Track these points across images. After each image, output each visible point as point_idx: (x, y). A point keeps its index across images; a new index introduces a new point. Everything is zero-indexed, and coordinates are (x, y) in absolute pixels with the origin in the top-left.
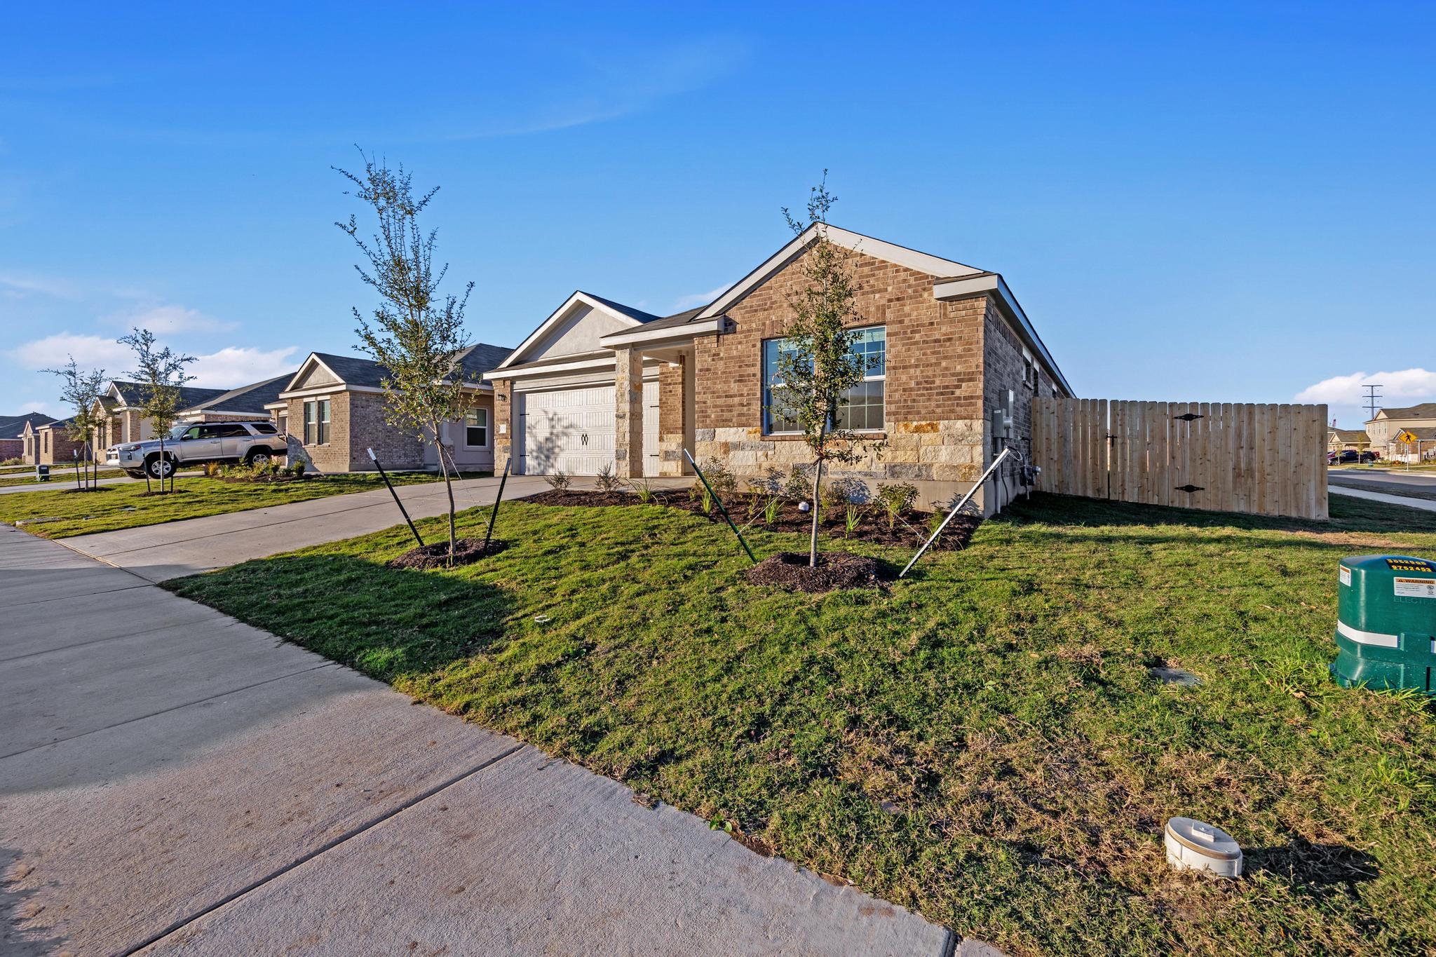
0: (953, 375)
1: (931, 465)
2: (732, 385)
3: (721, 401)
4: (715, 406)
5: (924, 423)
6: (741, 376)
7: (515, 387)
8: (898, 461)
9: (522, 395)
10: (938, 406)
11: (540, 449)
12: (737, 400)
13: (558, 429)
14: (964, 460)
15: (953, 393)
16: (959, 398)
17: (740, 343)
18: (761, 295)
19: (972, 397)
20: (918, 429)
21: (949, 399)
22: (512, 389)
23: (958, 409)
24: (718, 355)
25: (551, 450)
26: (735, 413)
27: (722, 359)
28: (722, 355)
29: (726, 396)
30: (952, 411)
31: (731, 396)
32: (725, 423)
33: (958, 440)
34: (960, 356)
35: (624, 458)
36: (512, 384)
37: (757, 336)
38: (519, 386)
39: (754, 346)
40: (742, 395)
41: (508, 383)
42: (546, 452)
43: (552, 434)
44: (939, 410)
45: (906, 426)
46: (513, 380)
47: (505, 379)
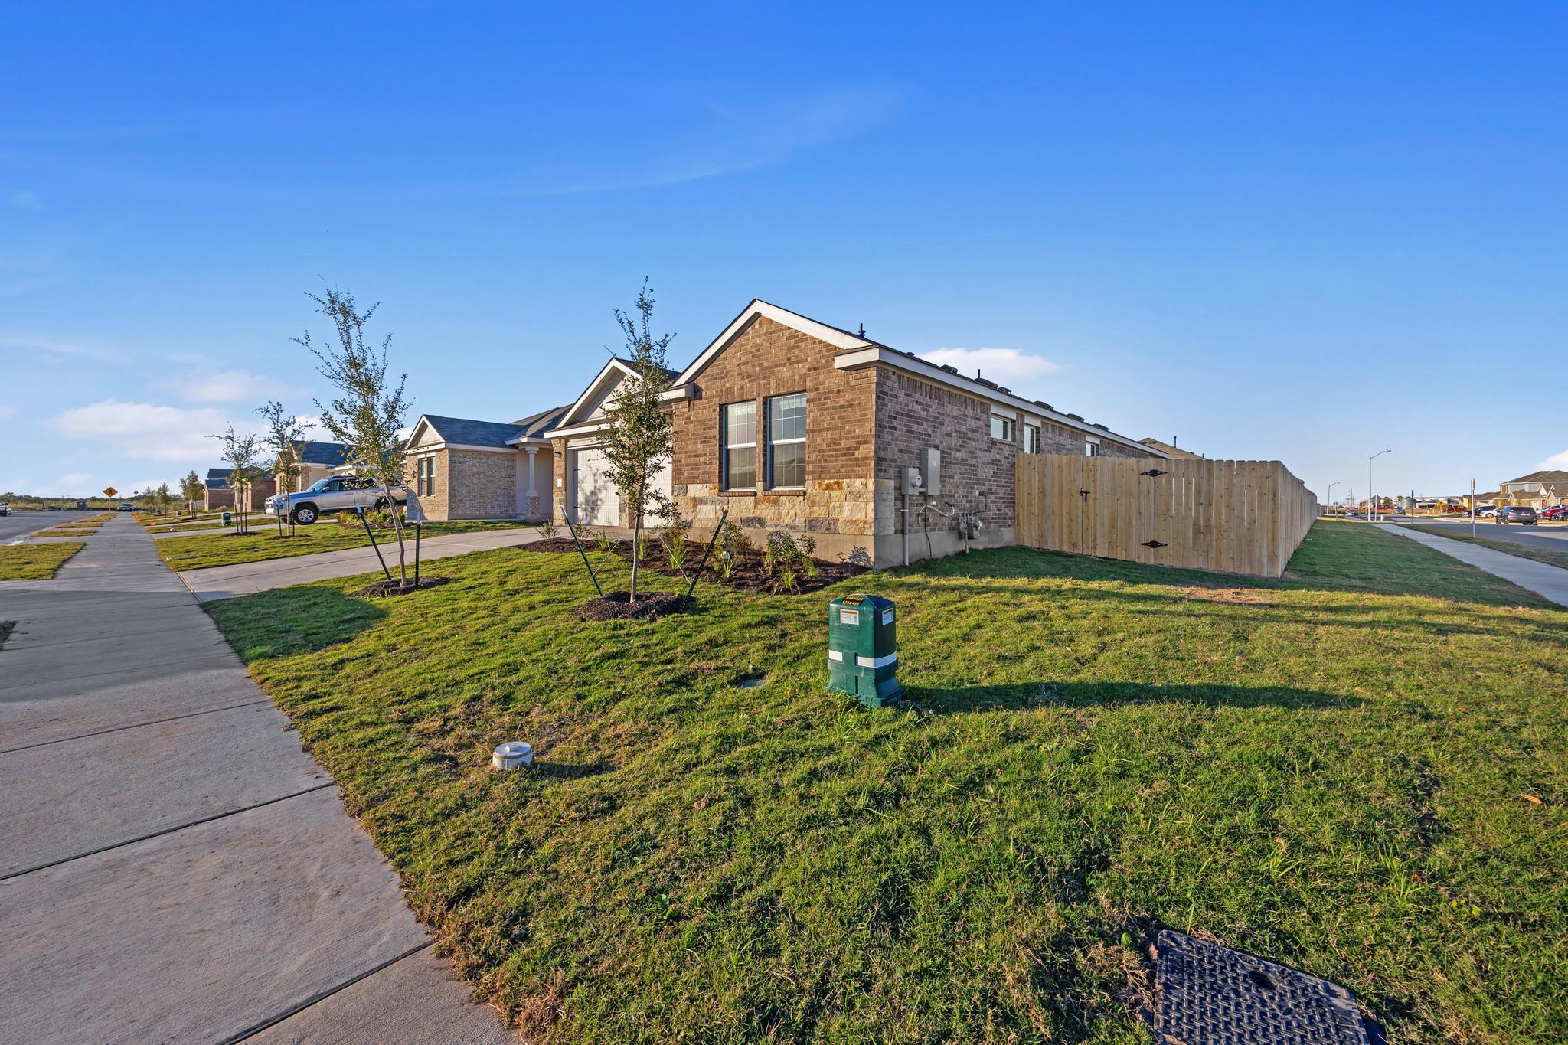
0: (853, 438)
1: (838, 520)
2: (699, 445)
3: (691, 460)
4: (687, 465)
5: (832, 481)
6: (706, 437)
7: (569, 445)
8: (815, 515)
9: (575, 452)
10: (843, 466)
11: (587, 501)
12: (702, 459)
13: (600, 483)
14: (860, 516)
15: (853, 454)
16: (857, 459)
17: (705, 408)
18: (719, 364)
19: (866, 458)
20: (828, 487)
21: (850, 460)
22: (566, 447)
23: (857, 469)
24: (690, 418)
25: (595, 502)
26: (701, 471)
27: (692, 422)
28: (692, 418)
29: (695, 456)
30: (853, 471)
31: (698, 456)
32: (694, 480)
33: (857, 497)
34: (859, 421)
36: (567, 442)
37: (716, 401)
38: (572, 444)
39: (714, 411)
40: (705, 455)
41: (563, 441)
42: (592, 505)
43: (597, 488)
44: (843, 470)
45: (820, 484)
46: (567, 438)
47: (561, 438)
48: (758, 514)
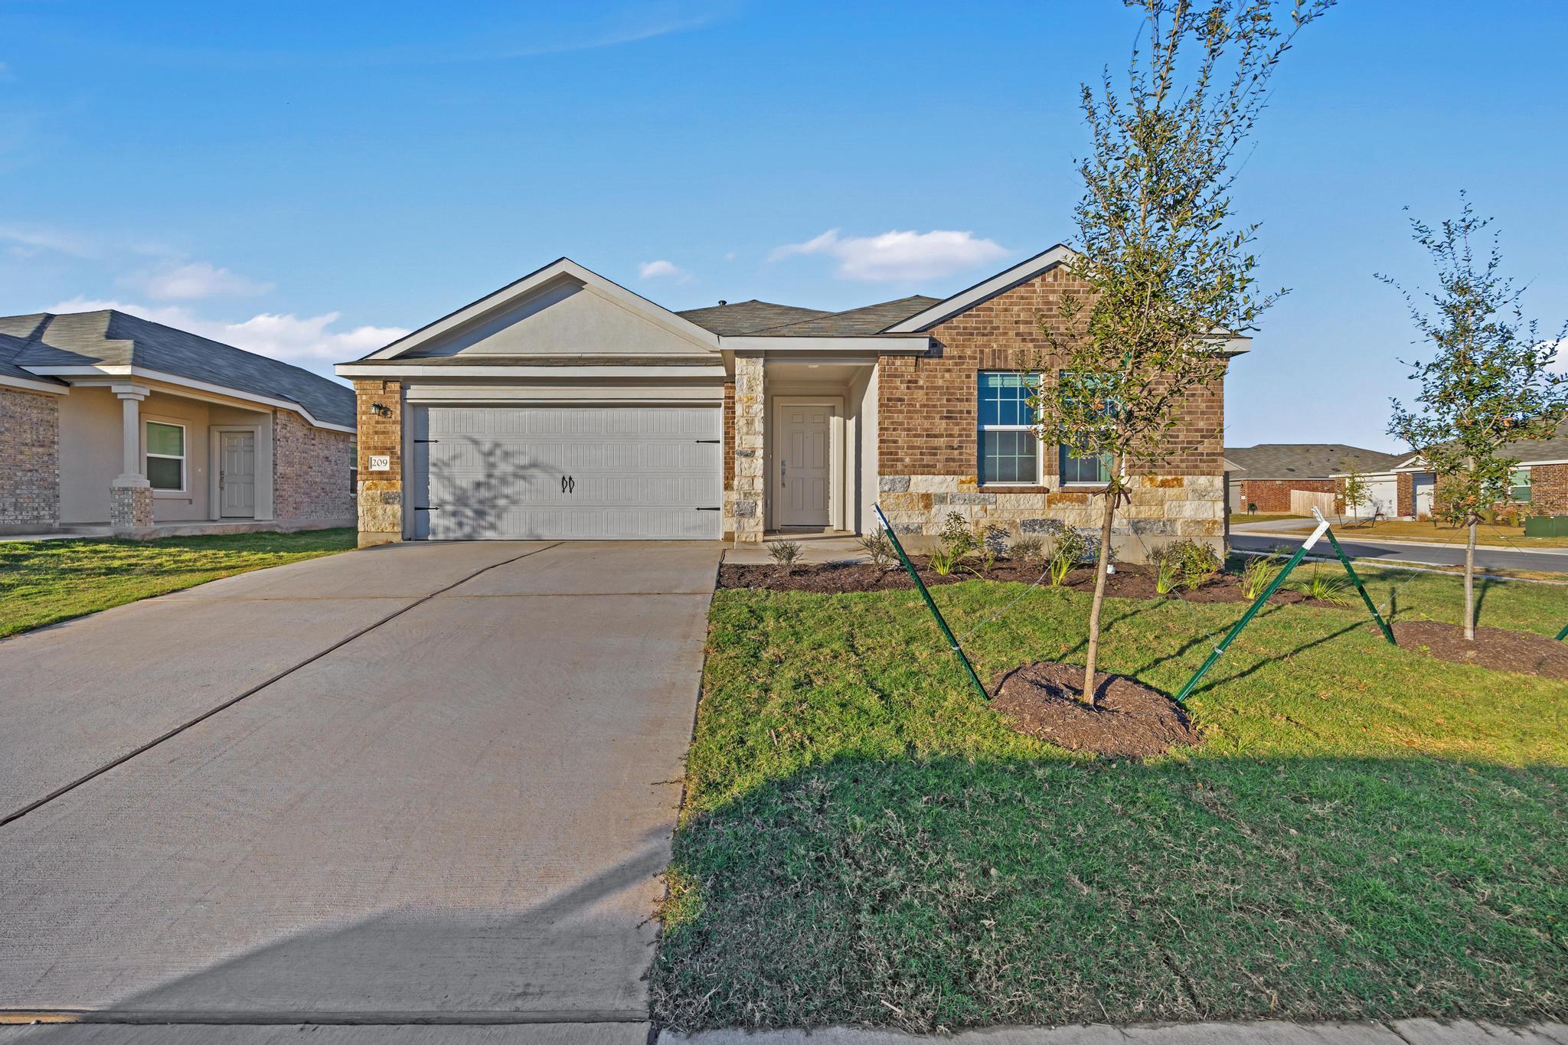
0: (1197, 430)
1: (1175, 520)
2: (937, 421)
3: (918, 441)
4: (910, 448)
5: (1169, 477)
6: (948, 412)
7: (410, 394)
8: (1142, 516)
9: (422, 408)
10: (1182, 461)
11: (461, 500)
12: (941, 442)
13: (504, 468)
14: (1207, 515)
15: (1196, 449)
16: (1202, 454)
17: (949, 371)
18: (978, 316)
19: (1214, 454)
20: (1164, 484)
21: (1193, 454)
22: (403, 398)
23: (1201, 465)
24: (916, 382)
25: (488, 502)
26: (941, 458)
28: (921, 383)
29: (928, 436)
30: (1196, 467)
31: (935, 436)
32: (928, 469)
33: (1201, 495)
34: (1203, 413)
35: (753, 514)
36: (403, 389)
37: (973, 366)
38: (414, 393)
39: (968, 376)
40: (951, 436)
41: (396, 386)
42: (476, 506)
43: (490, 476)
44: (1184, 465)
45: (1151, 480)
46: (406, 382)
47: (386, 380)
48: (1051, 515)
